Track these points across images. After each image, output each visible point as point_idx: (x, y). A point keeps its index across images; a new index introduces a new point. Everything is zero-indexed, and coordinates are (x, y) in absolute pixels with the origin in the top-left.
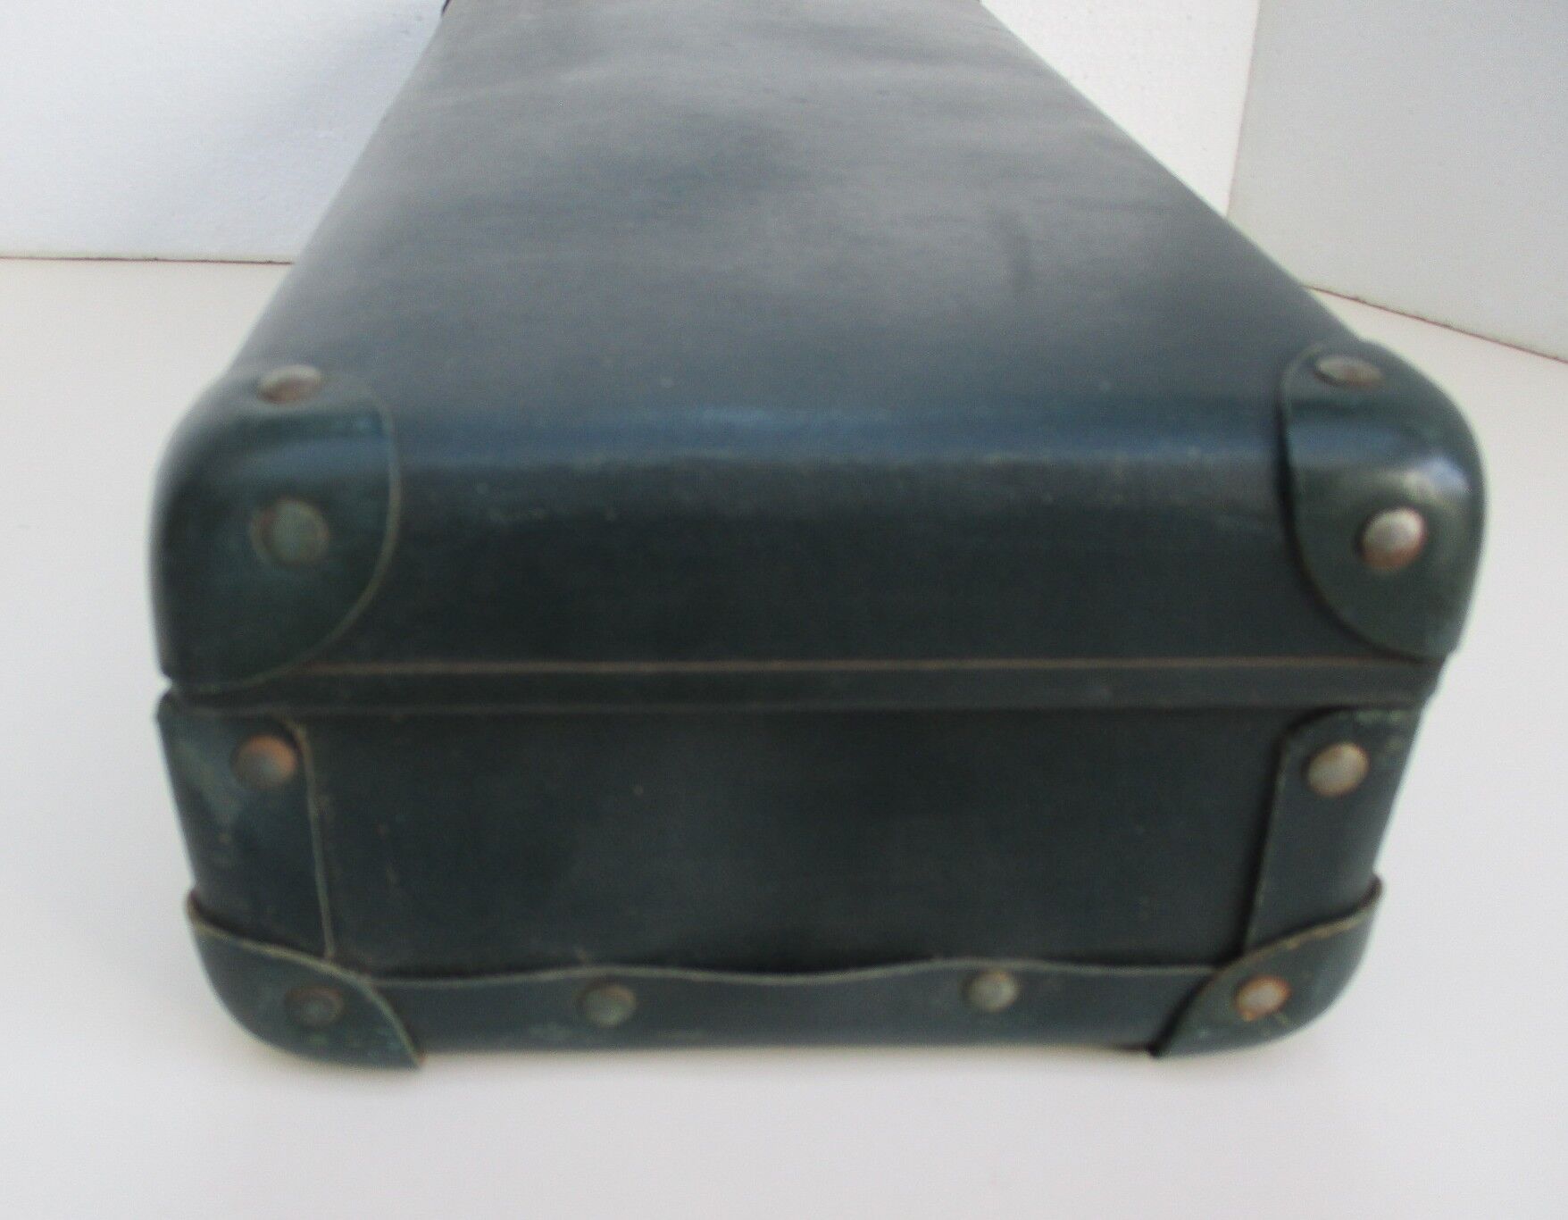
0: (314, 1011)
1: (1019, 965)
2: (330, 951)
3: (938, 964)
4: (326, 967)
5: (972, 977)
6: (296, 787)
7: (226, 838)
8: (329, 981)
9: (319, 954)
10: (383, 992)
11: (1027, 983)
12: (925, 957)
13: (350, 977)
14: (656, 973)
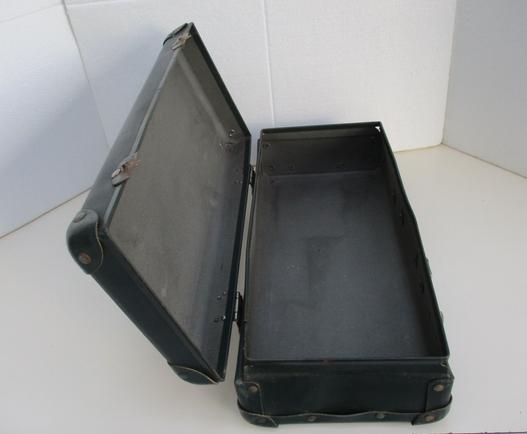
0: (261, 422)
1: (384, 412)
2: (263, 414)
3: (370, 412)
4: (263, 416)
5: (376, 414)
6: (258, 392)
7: (246, 400)
8: (264, 418)
9: (262, 414)
10: (272, 418)
11: (386, 415)
12: (368, 411)
13: (266, 416)
14: (320, 414)
